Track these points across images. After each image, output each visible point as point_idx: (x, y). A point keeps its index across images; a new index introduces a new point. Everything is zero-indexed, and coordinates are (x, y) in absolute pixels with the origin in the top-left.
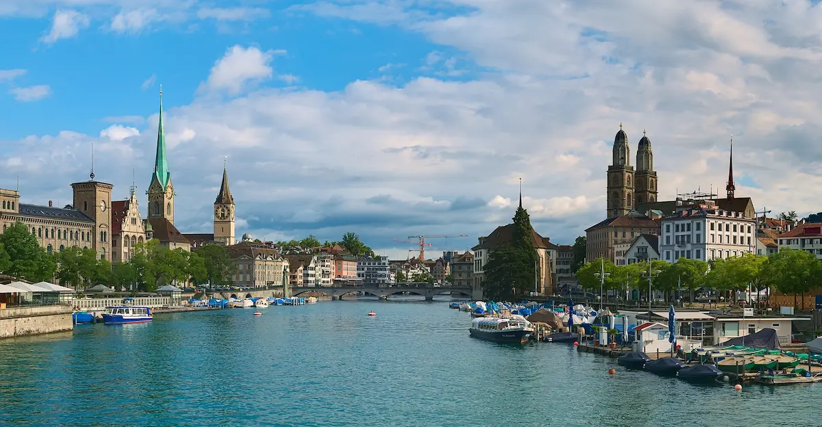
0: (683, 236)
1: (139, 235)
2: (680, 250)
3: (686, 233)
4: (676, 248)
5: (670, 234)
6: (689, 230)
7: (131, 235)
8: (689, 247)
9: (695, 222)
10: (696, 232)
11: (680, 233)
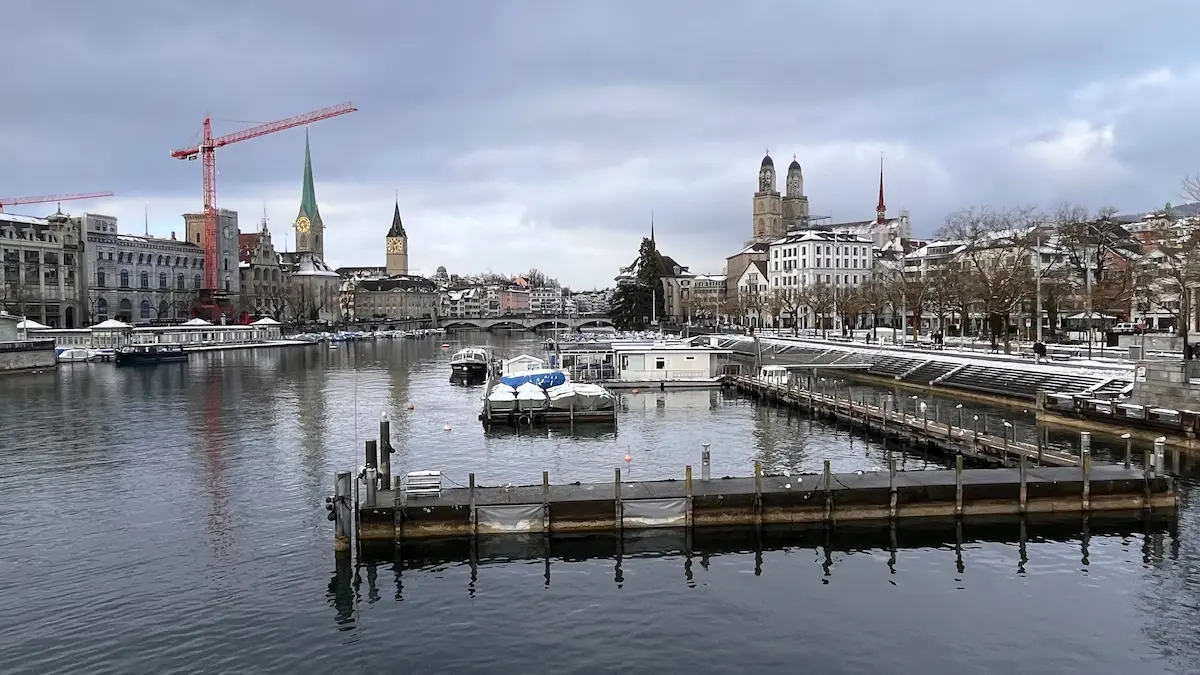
0: (790, 261)
1: (274, 268)
2: (787, 275)
3: (793, 258)
4: (784, 274)
5: (778, 260)
6: (795, 255)
7: (263, 268)
8: (795, 272)
9: (801, 248)
10: (801, 257)
11: (788, 259)
